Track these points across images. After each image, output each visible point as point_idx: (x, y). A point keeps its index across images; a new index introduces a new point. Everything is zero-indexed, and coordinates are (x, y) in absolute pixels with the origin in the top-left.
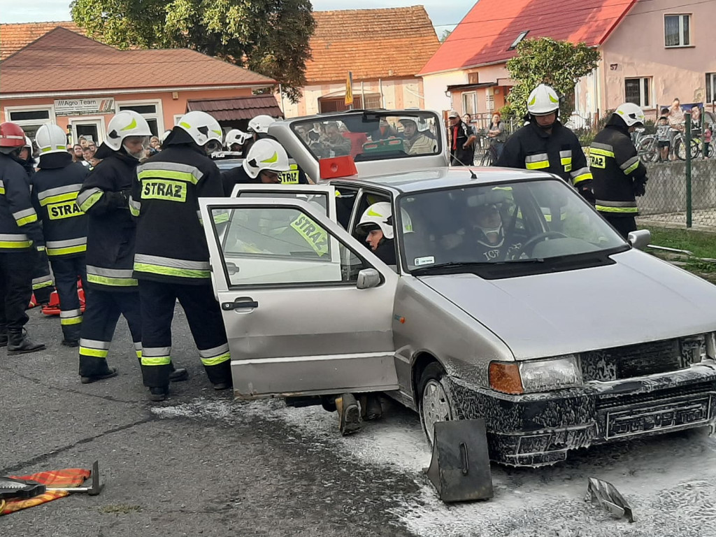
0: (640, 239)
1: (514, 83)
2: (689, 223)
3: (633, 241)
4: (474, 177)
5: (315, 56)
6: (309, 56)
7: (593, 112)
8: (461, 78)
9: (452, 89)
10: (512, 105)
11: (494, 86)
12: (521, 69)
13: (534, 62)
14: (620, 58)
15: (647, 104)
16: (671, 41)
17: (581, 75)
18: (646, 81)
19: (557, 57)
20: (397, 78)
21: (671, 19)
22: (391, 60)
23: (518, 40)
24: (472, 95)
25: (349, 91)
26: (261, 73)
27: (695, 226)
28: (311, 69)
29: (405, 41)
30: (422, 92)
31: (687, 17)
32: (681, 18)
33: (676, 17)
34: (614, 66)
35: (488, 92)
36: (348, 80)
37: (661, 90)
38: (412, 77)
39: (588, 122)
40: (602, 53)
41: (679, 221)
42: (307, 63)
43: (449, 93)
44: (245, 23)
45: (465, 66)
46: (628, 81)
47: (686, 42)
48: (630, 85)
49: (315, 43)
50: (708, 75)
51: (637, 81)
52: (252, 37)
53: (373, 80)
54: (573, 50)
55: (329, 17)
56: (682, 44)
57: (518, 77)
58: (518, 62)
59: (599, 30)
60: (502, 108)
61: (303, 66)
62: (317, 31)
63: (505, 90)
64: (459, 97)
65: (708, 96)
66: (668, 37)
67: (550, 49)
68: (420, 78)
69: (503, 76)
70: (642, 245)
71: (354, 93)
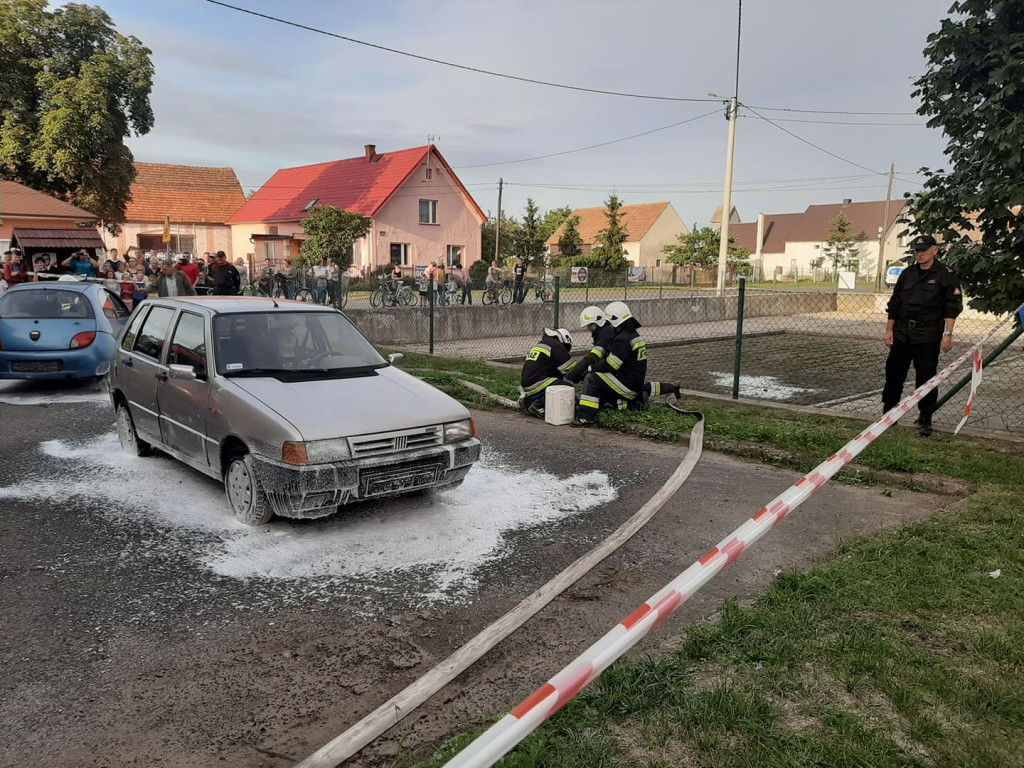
0: (396, 359)
1: (306, 238)
2: (431, 350)
3: (392, 360)
4: (276, 306)
5: (135, 200)
6: (130, 199)
7: (367, 265)
8: (262, 229)
9: (255, 237)
10: (305, 255)
11: (290, 239)
12: (312, 228)
13: (322, 223)
14: (387, 228)
15: (406, 263)
16: (424, 218)
17: (358, 237)
18: (405, 246)
19: (339, 222)
20: (209, 224)
21: (423, 203)
22: (203, 209)
23: (310, 205)
24: (272, 244)
25: (167, 231)
26: (85, 209)
27: (436, 353)
28: (131, 209)
29: (217, 195)
30: (230, 238)
31: (434, 203)
32: (431, 203)
33: (427, 202)
34: (383, 233)
35: (285, 243)
36: (166, 222)
37: (416, 254)
38: (222, 225)
39: (363, 273)
40: (373, 222)
41: (424, 349)
42: (128, 204)
43: (253, 241)
44: (71, 165)
45: (266, 221)
46: (392, 245)
47: (434, 221)
48: (395, 248)
49: (134, 188)
50: (449, 246)
51: (399, 245)
52: (78, 177)
53: (189, 224)
54: (352, 218)
55: (148, 167)
56: (431, 222)
57: (309, 234)
58: (310, 222)
59: (369, 207)
60: (296, 256)
61: (125, 207)
62: (137, 179)
63: (299, 243)
64: (262, 244)
65: (448, 261)
66: (421, 216)
67: (335, 215)
68: (229, 226)
69: (298, 232)
70: (398, 363)
71: (171, 233)
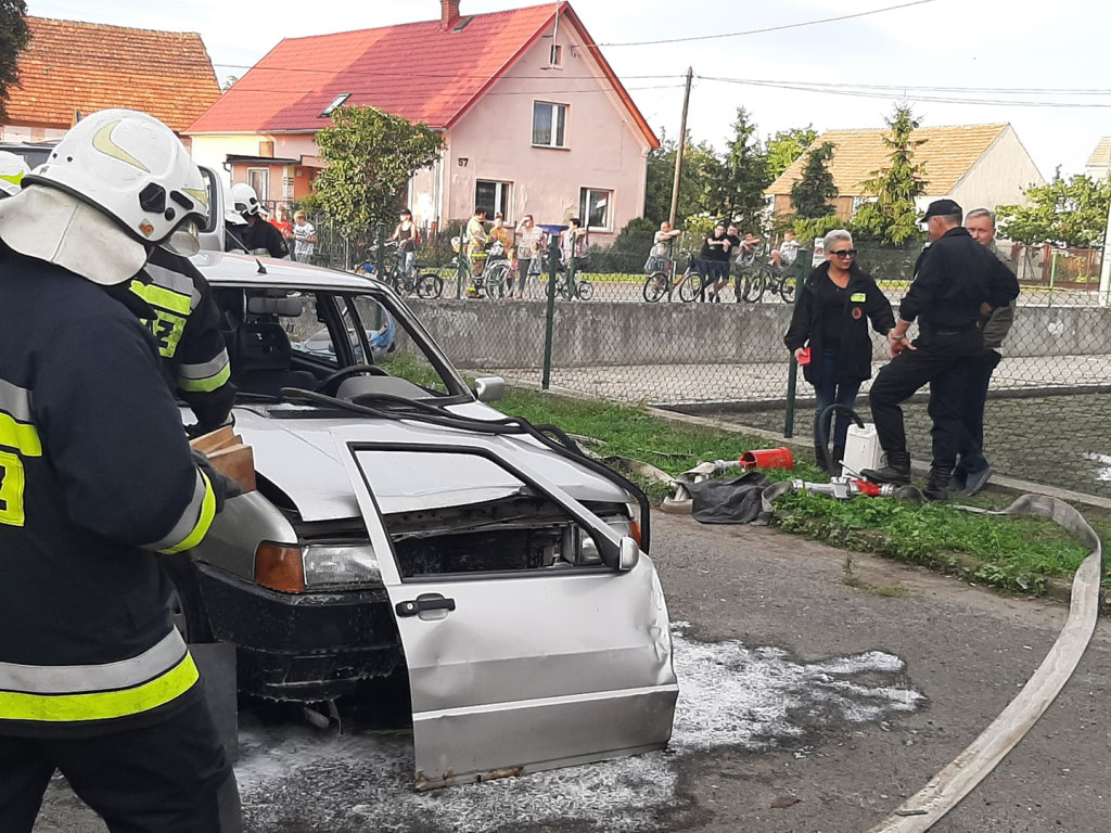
1: (323, 164)
2: (546, 383)
4: (262, 271)
5: (26, 83)
6: (16, 80)
7: (432, 220)
9: (234, 160)
10: (320, 196)
11: (295, 165)
12: (336, 146)
13: (355, 139)
14: (472, 152)
16: (541, 138)
17: (418, 166)
18: (504, 187)
19: (386, 138)
21: (542, 108)
23: (335, 105)
24: (263, 173)
27: (553, 388)
28: (18, 101)
29: (169, 81)
31: (562, 109)
32: (555, 109)
33: (548, 106)
34: (463, 161)
35: (285, 172)
37: (523, 202)
40: (448, 141)
41: (533, 380)
42: (12, 91)
43: (228, 166)
46: (480, 184)
47: (560, 142)
48: (483, 191)
49: (26, 62)
50: (584, 190)
51: (491, 185)
54: (410, 130)
55: (50, 27)
56: (553, 144)
57: (330, 155)
58: (333, 135)
59: (447, 108)
60: (305, 198)
61: (6, 96)
62: (31, 46)
63: (311, 172)
64: (244, 172)
66: (536, 132)
67: (378, 123)
68: (188, 137)
69: (310, 152)
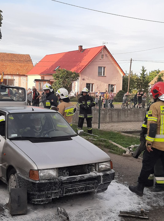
1: (55, 81)
2: (99, 127)
7: (77, 92)
8: (39, 77)
9: (36, 80)
11: (49, 81)
12: (57, 77)
13: (61, 75)
14: (85, 77)
15: (92, 91)
16: (100, 74)
17: (74, 81)
18: (92, 84)
19: (67, 75)
20: (19, 75)
21: (100, 68)
22: (18, 69)
23: (57, 69)
24: (42, 83)
25: (2, 77)
27: (101, 128)
29: (23, 64)
30: (27, 80)
31: (104, 68)
34: (83, 79)
36: (2, 74)
37: (96, 88)
38: (24, 75)
39: (75, 95)
40: (80, 75)
41: (96, 127)
43: (35, 82)
45: (40, 74)
46: (87, 84)
47: (104, 74)
50: (109, 85)
51: (90, 84)
53: (12, 75)
54: (72, 73)
56: (102, 75)
57: (56, 79)
58: (56, 75)
59: (80, 68)
63: (52, 82)
64: (38, 83)
65: (109, 90)
66: (99, 73)
67: (65, 72)
68: (27, 76)
69: (51, 78)
71: (4, 78)
